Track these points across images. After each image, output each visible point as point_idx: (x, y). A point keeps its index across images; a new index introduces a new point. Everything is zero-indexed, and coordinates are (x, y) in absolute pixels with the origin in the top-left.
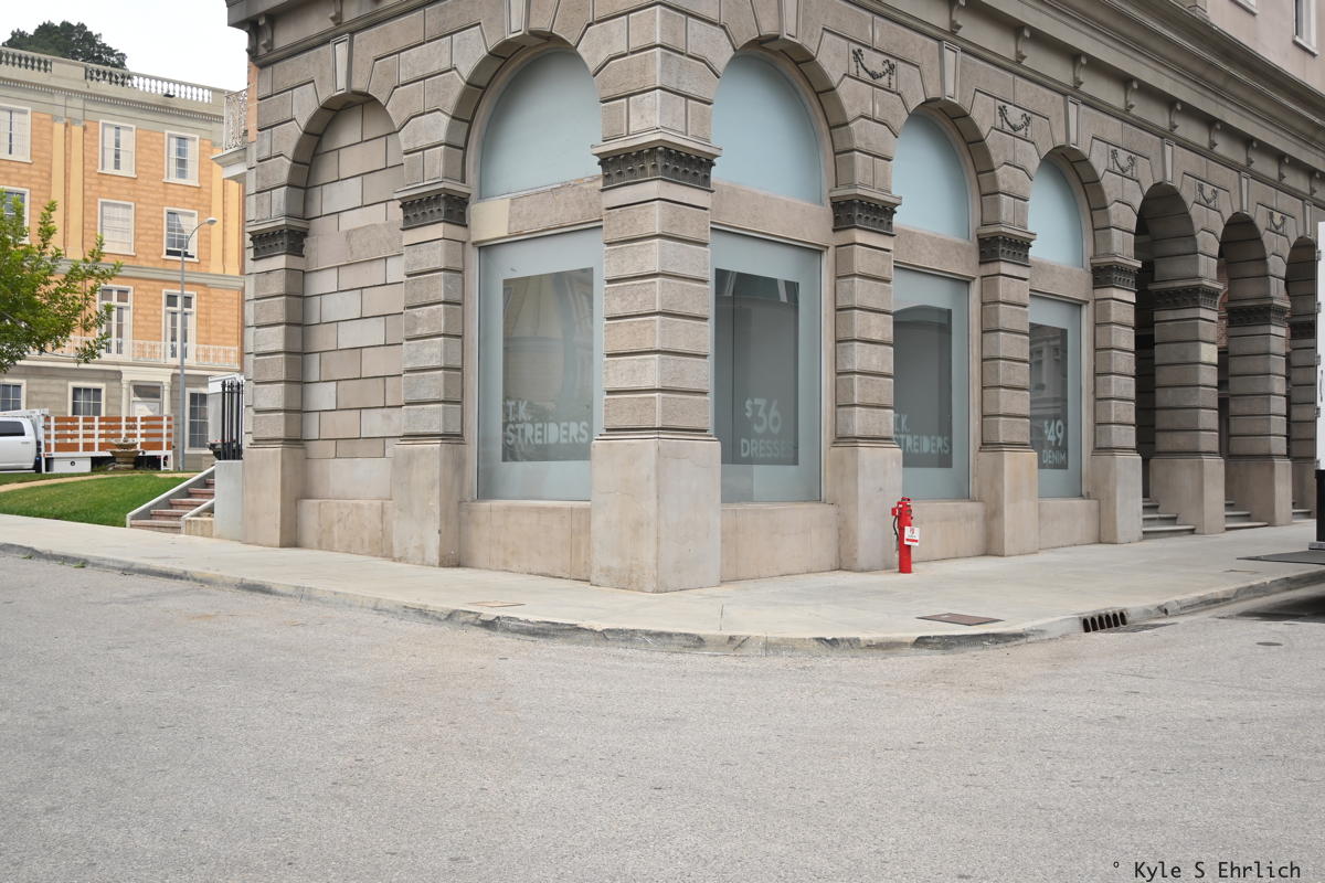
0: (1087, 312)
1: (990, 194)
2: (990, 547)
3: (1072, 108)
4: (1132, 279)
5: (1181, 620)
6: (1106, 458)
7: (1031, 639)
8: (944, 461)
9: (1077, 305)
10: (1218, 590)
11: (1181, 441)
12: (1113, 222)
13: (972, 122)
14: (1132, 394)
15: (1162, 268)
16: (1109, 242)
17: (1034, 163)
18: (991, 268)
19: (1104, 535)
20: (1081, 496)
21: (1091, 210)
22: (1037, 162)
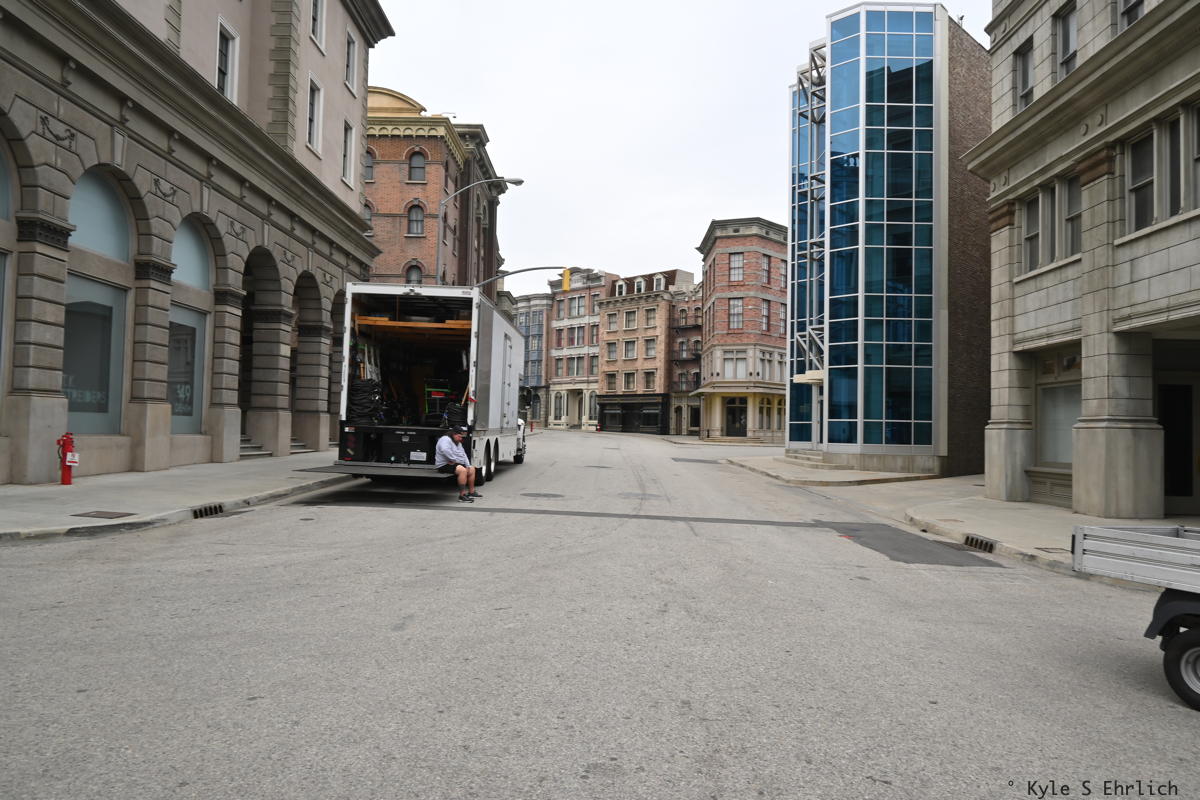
0: (209, 319)
1: (145, 234)
2: (134, 465)
3: (206, 191)
4: (240, 302)
5: (257, 508)
6: (217, 410)
7: (157, 525)
8: (102, 408)
9: (203, 314)
10: (281, 490)
11: (266, 401)
12: (230, 265)
13: (133, 184)
14: (237, 371)
15: (261, 297)
16: (226, 276)
17: (177, 221)
18: (144, 283)
19: (214, 458)
20: (201, 433)
21: (216, 256)
22: (180, 220)
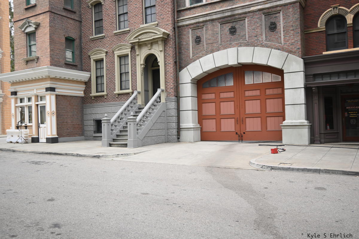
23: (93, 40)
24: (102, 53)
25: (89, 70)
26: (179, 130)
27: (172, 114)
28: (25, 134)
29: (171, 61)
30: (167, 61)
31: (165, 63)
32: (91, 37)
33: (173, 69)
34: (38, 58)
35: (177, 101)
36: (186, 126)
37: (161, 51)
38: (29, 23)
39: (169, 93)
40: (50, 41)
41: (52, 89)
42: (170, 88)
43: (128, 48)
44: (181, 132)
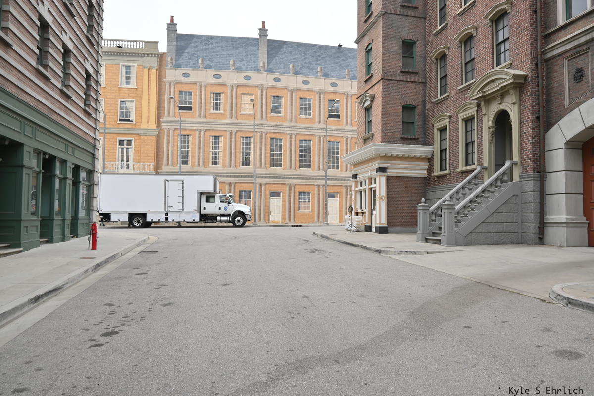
23: (438, 103)
24: (444, 119)
25: (432, 144)
26: (542, 225)
27: (530, 199)
28: (357, 222)
29: (529, 117)
30: (523, 118)
31: (521, 121)
32: (434, 101)
33: (532, 129)
34: (373, 135)
35: (539, 179)
36: (555, 219)
37: (514, 104)
38: (366, 96)
39: (525, 167)
40: (382, 114)
41: (382, 170)
42: (528, 160)
43: (474, 106)
44: (544, 228)
